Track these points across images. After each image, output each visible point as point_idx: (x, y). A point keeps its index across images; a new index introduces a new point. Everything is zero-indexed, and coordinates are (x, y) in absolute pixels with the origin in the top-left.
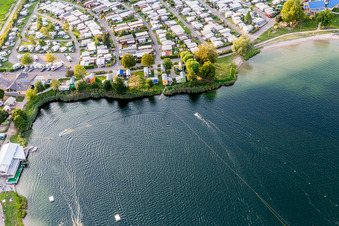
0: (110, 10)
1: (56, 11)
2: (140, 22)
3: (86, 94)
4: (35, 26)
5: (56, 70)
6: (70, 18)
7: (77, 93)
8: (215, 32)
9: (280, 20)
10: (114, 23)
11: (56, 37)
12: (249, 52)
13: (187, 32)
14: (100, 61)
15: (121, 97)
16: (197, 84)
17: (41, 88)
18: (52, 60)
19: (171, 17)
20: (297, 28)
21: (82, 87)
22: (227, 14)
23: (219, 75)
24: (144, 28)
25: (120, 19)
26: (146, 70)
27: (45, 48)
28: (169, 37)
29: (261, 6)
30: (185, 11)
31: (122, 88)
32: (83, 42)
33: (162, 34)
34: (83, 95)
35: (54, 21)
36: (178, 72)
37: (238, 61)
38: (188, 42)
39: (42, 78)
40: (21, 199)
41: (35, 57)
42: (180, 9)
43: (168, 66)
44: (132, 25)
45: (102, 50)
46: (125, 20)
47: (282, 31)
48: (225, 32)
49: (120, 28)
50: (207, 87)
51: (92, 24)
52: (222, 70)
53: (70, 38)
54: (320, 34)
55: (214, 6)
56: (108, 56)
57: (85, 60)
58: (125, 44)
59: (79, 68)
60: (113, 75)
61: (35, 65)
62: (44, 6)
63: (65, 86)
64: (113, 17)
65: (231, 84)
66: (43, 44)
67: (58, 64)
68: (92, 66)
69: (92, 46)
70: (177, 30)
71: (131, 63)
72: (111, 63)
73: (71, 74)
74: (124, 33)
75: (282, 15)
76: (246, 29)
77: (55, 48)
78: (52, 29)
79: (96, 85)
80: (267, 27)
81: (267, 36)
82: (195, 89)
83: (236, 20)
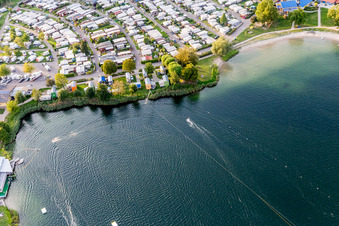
0: (85, 18)
1: (29, 21)
2: (116, 28)
3: (69, 102)
4: (8, 36)
5: (35, 80)
6: (44, 27)
7: (59, 102)
8: (192, 35)
9: (256, 20)
10: (90, 30)
11: (31, 47)
12: (228, 52)
13: (165, 36)
14: (80, 69)
15: (105, 104)
16: (180, 87)
17: (21, 99)
18: (30, 70)
19: (147, 22)
20: (272, 28)
21: (64, 96)
22: (203, 17)
23: (202, 77)
24: (121, 35)
25: (95, 26)
26: (128, 75)
27: (21, 58)
28: (148, 42)
29: (236, 8)
30: (160, 15)
31: (105, 95)
32: (61, 51)
33: (140, 40)
34: (66, 104)
35: (28, 31)
36: (160, 76)
37: (218, 62)
38: (167, 46)
39: (22, 89)
40: (12, 214)
41: (12, 68)
42: (155, 14)
43: (150, 71)
44: (109, 32)
45: (81, 57)
46: (100, 26)
47: (258, 31)
48: (203, 34)
49: (97, 35)
50: (191, 89)
51: (67, 33)
52: (204, 71)
53: (46, 47)
54: (294, 33)
55: (189, 10)
56: (88, 64)
57: (65, 69)
58: (104, 51)
59: (60, 77)
60: (95, 82)
61: (13, 76)
62: (15, 17)
63: (47, 96)
64: (89, 25)
65: (214, 85)
66: (18, 54)
67: (36, 73)
68: (73, 74)
69: (70, 54)
70: (155, 34)
71: (112, 69)
72: (91, 70)
73: (51, 83)
74: (102, 40)
75: (256, 15)
76: (223, 30)
77: (32, 58)
78: (27, 39)
79: (78, 93)
80: (243, 28)
81: (244, 36)
82: (179, 92)
83: (212, 22)
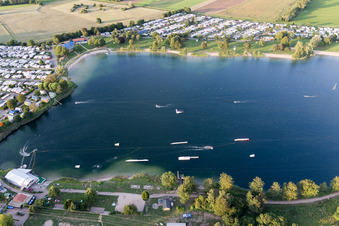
8: (34, 74)
22: (26, 66)
31: (29, 114)
38: (27, 84)
40: (64, 180)
47: (65, 61)
48: (39, 72)
55: (11, 67)
71: (14, 103)
76: (48, 67)
80: (56, 63)
